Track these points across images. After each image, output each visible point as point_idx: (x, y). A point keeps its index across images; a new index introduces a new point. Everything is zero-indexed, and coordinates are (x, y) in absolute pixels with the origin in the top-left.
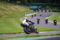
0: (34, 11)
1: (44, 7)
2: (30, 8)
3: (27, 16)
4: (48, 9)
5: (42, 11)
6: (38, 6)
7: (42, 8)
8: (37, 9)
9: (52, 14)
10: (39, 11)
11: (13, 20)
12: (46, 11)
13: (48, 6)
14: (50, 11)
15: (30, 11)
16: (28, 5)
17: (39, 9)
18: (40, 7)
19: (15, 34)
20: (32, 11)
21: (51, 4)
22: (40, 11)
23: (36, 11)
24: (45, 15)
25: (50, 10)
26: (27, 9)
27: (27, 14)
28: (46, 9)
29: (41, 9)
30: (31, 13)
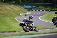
0: (28, 10)
1: (37, 7)
2: (24, 8)
3: (22, 15)
4: (41, 8)
5: (36, 10)
6: (32, 6)
7: (36, 7)
8: (31, 9)
9: (45, 14)
10: (32, 10)
11: (8, 19)
12: (39, 11)
13: (41, 6)
14: (43, 11)
15: (24, 11)
16: (23, 5)
17: (33, 8)
18: (33, 7)
19: (10, 32)
20: (26, 11)
21: (44, 3)
22: (34, 10)
23: (30, 10)
24: (38, 14)
25: (44, 9)
26: (22, 8)
27: (21, 13)
28: (39, 8)
29: (35, 9)
30: (25, 12)
